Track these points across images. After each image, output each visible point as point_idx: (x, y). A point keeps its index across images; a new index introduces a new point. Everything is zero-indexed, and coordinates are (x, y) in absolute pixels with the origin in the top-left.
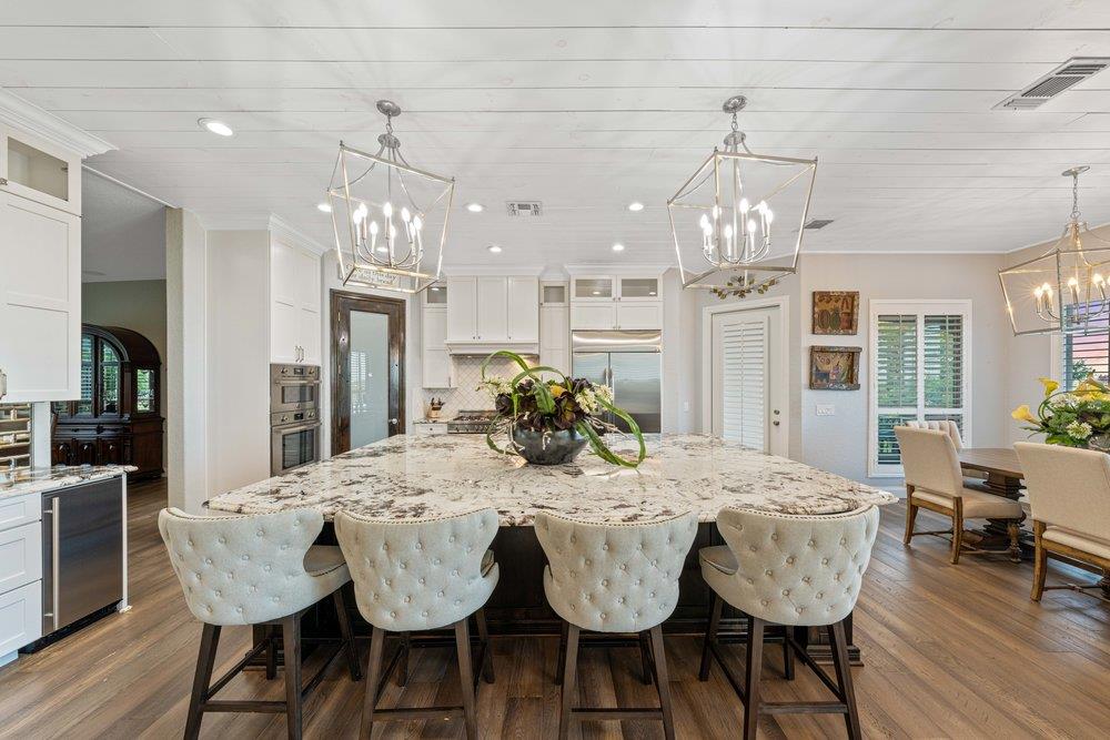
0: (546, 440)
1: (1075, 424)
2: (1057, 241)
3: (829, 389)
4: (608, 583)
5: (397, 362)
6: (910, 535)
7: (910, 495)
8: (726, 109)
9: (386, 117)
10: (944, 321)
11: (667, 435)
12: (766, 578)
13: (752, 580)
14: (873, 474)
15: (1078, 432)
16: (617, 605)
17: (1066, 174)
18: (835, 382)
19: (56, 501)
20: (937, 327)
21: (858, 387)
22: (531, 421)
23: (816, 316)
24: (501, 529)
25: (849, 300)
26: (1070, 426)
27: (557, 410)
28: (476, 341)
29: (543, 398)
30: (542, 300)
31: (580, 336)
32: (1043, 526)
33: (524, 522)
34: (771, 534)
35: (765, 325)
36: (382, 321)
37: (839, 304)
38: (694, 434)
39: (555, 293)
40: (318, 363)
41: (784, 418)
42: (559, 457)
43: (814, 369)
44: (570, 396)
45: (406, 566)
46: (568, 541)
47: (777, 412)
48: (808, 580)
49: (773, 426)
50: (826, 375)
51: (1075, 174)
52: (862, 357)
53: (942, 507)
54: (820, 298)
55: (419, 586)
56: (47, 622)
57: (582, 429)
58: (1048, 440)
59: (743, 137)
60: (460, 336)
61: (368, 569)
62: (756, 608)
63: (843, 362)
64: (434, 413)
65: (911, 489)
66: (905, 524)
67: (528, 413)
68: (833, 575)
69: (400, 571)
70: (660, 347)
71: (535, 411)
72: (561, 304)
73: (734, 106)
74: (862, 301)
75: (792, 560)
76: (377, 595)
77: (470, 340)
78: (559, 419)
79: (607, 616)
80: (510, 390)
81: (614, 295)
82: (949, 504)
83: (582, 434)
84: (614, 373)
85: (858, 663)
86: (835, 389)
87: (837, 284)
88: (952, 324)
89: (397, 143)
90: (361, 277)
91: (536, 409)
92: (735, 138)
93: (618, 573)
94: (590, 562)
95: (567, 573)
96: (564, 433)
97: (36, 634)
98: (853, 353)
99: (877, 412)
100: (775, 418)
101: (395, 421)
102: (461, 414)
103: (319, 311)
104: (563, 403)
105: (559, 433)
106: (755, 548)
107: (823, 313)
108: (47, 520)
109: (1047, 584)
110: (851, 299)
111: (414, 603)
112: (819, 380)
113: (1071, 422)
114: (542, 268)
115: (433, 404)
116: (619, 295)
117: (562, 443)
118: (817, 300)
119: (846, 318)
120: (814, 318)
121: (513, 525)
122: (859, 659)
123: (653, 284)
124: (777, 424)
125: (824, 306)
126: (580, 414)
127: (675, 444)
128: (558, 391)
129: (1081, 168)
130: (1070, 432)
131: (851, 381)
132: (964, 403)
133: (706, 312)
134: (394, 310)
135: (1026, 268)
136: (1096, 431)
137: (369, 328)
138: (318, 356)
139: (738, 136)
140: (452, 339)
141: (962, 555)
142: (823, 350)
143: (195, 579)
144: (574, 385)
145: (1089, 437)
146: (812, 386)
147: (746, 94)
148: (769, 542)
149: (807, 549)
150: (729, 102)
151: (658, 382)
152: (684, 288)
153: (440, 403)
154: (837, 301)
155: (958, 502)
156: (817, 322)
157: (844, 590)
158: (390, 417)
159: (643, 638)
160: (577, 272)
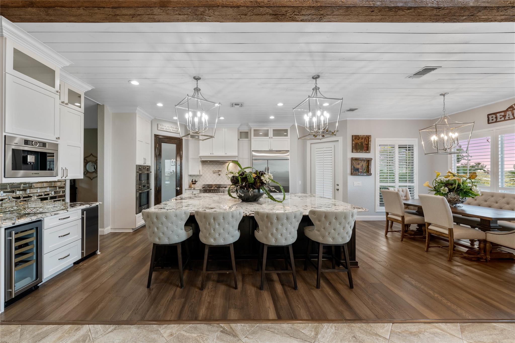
0: (251, 192)
1: (443, 188)
2: (439, 118)
3: (358, 175)
4: (277, 229)
5: (179, 164)
6: (387, 232)
7: (387, 217)
8: (313, 78)
9: (196, 81)
10: (406, 147)
11: (292, 193)
12: (323, 230)
13: (319, 231)
14: (377, 211)
15: (444, 191)
16: (279, 236)
17: (441, 95)
18: (361, 172)
19: (85, 212)
20: (403, 150)
21: (371, 174)
22: (245, 186)
23: (353, 145)
24: (244, 217)
25: (367, 138)
26: (441, 189)
27: (254, 182)
28: (212, 155)
29: (250, 177)
30: (239, 138)
31: (255, 152)
32: (429, 224)
33: (250, 215)
34: (324, 216)
35: (333, 149)
36: (173, 147)
37: (363, 140)
38: (304, 193)
39: (244, 135)
40: (150, 165)
41: (340, 187)
42: (254, 199)
43: (353, 167)
44: (259, 178)
45: (219, 224)
46: (265, 218)
47: (338, 185)
48: (335, 230)
49: (336, 191)
50: (358, 170)
51: (444, 95)
52: (373, 162)
53: (397, 220)
54: (355, 138)
55: (222, 231)
56: (82, 253)
57: (263, 189)
58: (435, 194)
59: (319, 88)
61: (208, 226)
62: (320, 240)
63: (365, 164)
64: (193, 186)
65: (387, 214)
66: (385, 228)
67: (244, 183)
68: (342, 228)
69: (217, 226)
70: (289, 157)
71: (247, 182)
72: (247, 139)
73: (316, 77)
74: (372, 139)
75: (330, 223)
76: (210, 234)
77: (209, 155)
78: (255, 185)
79: (276, 240)
80: (237, 175)
81: (269, 136)
82: (400, 219)
83: (263, 191)
84: (269, 168)
85: (357, 266)
86: (361, 175)
87: (362, 132)
88: (410, 148)
89: (200, 90)
90: (166, 129)
91: (247, 181)
92: (316, 89)
93: (280, 227)
94: (272, 223)
95: (265, 228)
96: (256, 191)
97: (79, 257)
98: (369, 160)
99: (379, 185)
100: (337, 187)
101: (178, 188)
102: (204, 186)
103: (150, 143)
104: (257, 180)
105: (255, 190)
106: (319, 221)
107: (356, 144)
108: (83, 218)
109: (430, 245)
110: (367, 139)
111: (220, 236)
112: (355, 171)
113: (441, 187)
114: (240, 125)
115: (192, 181)
116: (272, 136)
117: (255, 194)
118: (354, 139)
119: (366, 146)
120: (352, 146)
121: (246, 216)
122: (357, 265)
123: (286, 131)
124: (338, 190)
125: (357, 141)
126: (262, 183)
127: (295, 196)
128: (254, 175)
129: (446, 93)
130: (441, 191)
131: (368, 172)
132: (415, 181)
133: (309, 143)
134: (178, 142)
135: (428, 129)
136: (450, 191)
137: (168, 150)
138: (150, 162)
139: (317, 88)
140: (201, 154)
141: (404, 238)
142: (356, 159)
143: (156, 229)
144: (259, 173)
145: (448, 192)
146: (352, 174)
147: (319, 74)
148: (323, 219)
149: (334, 220)
150: (314, 76)
151: (288, 172)
152: (299, 139)
153: (195, 181)
154: (362, 139)
155: (403, 217)
156: (354, 147)
157: (346, 233)
158: (177, 187)
159: (287, 247)
160: (254, 127)
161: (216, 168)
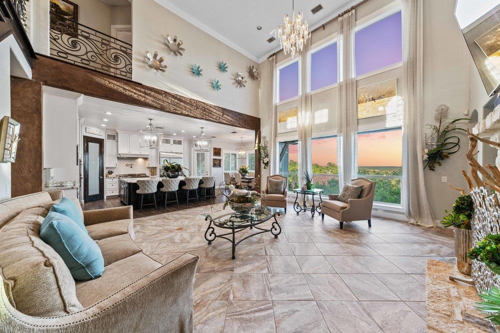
5: (102, 159)
20: (233, 156)
21: (221, 167)
25: (220, 150)
36: (98, 145)
41: (209, 173)
49: (207, 175)
50: (216, 164)
54: (215, 149)
60: (124, 151)
64: (109, 175)
77: (127, 153)
81: (171, 143)
86: (217, 167)
87: (218, 147)
98: (220, 160)
99: (224, 172)
101: (101, 177)
107: (215, 152)
115: (109, 172)
119: (219, 153)
123: (181, 141)
132: (237, 170)
134: (100, 142)
137: (94, 147)
140: (119, 153)
142: (215, 159)
146: (213, 166)
154: (218, 150)
161: (129, 162)
